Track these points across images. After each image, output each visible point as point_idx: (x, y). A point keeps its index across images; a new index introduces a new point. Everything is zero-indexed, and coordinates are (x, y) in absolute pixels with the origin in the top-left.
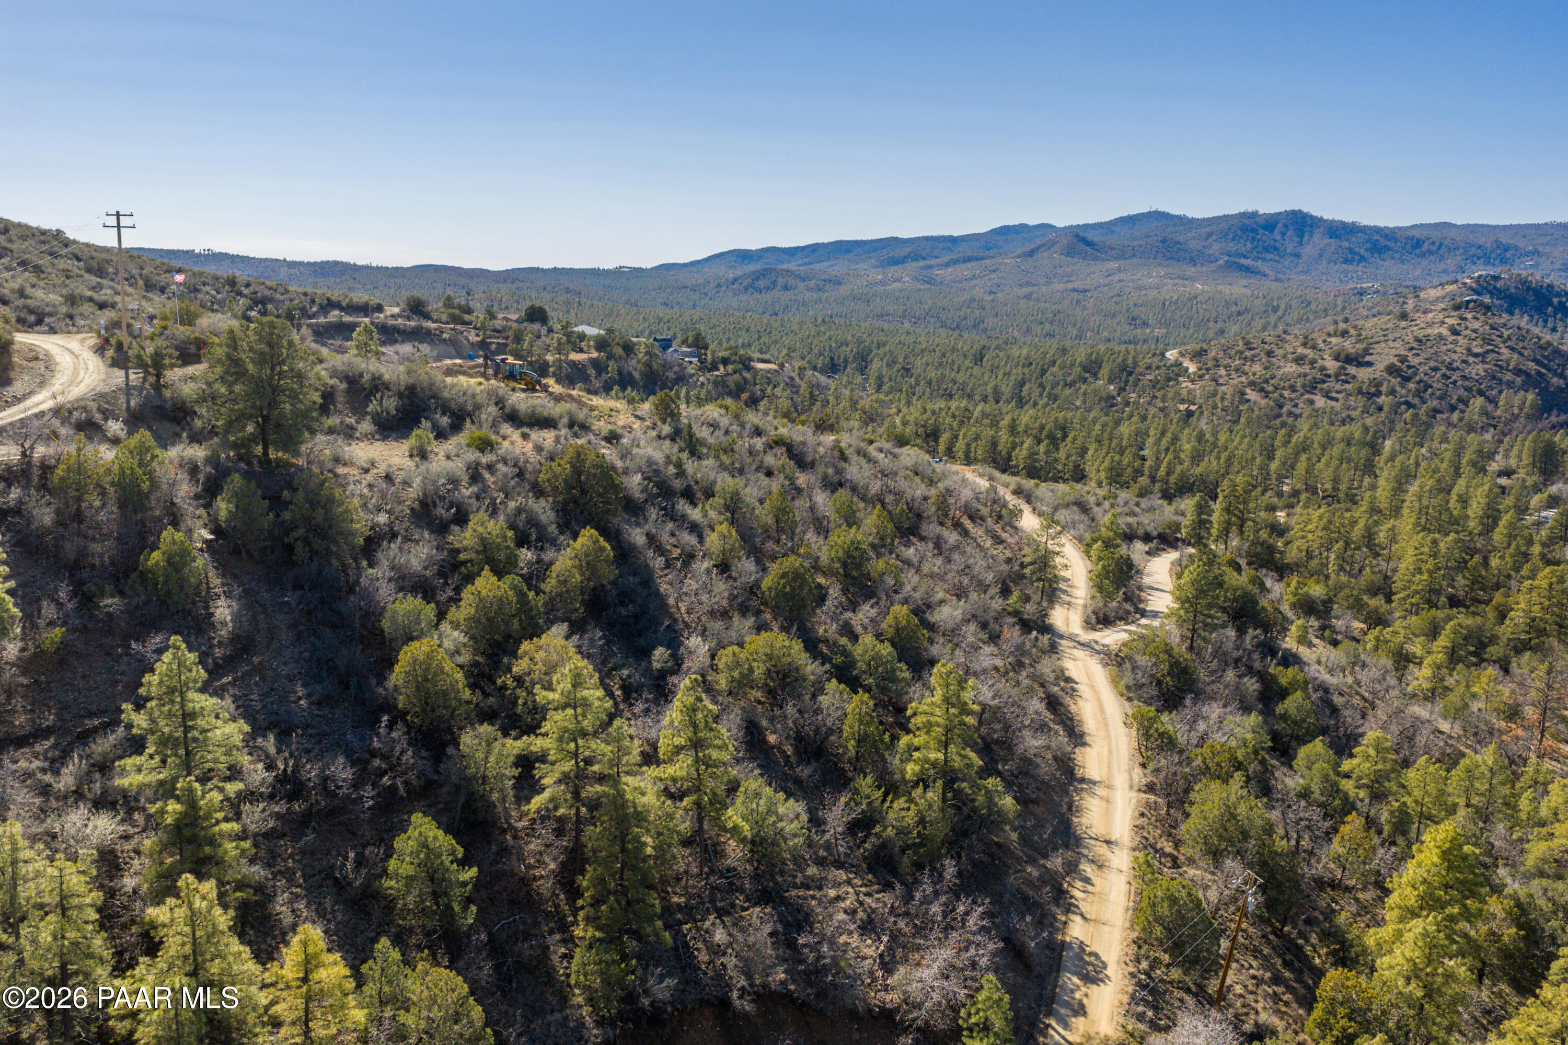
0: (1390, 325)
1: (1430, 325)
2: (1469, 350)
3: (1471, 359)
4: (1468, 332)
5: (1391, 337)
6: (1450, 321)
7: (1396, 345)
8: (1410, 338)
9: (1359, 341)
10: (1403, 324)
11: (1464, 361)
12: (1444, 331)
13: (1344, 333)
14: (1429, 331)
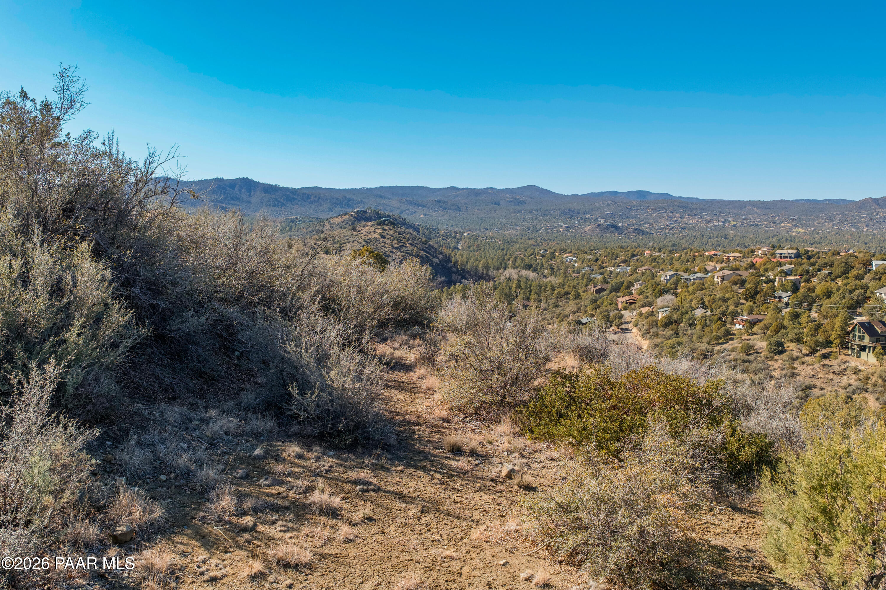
0: (347, 234)
1: (369, 233)
2: (392, 245)
3: (394, 251)
4: (388, 237)
5: (351, 240)
6: (379, 231)
7: (355, 244)
8: (361, 240)
9: (334, 243)
10: (355, 233)
11: (391, 252)
12: (378, 237)
13: (324, 239)
14: (369, 236)
